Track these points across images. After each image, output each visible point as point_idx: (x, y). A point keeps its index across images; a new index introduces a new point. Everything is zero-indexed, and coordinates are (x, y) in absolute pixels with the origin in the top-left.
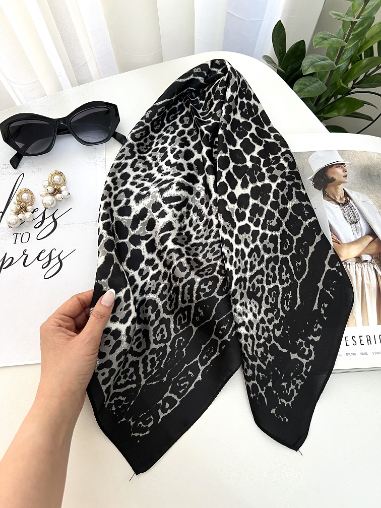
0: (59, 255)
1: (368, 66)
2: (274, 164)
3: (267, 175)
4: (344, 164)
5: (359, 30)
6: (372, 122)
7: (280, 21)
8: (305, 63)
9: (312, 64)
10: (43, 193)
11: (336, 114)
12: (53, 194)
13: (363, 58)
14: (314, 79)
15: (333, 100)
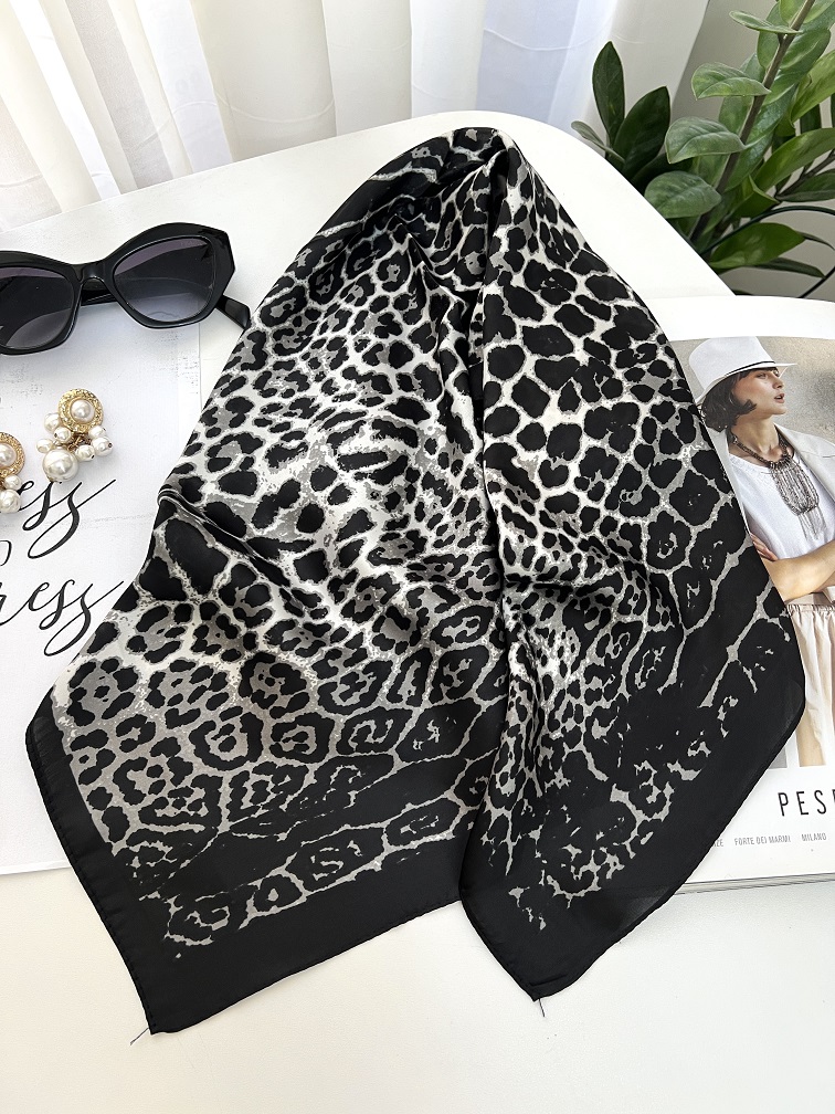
0: (83, 596)
1: (812, 150)
2: (642, 361)
3: (626, 384)
4: (775, 368)
5: (797, 59)
6: (820, 279)
7: (610, 44)
8: (673, 136)
9: (689, 139)
10: (44, 443)
11: (740, 260)
12: (70, 446)
13: (798, 133)
14: (690, 177)
15: (730, 229)
